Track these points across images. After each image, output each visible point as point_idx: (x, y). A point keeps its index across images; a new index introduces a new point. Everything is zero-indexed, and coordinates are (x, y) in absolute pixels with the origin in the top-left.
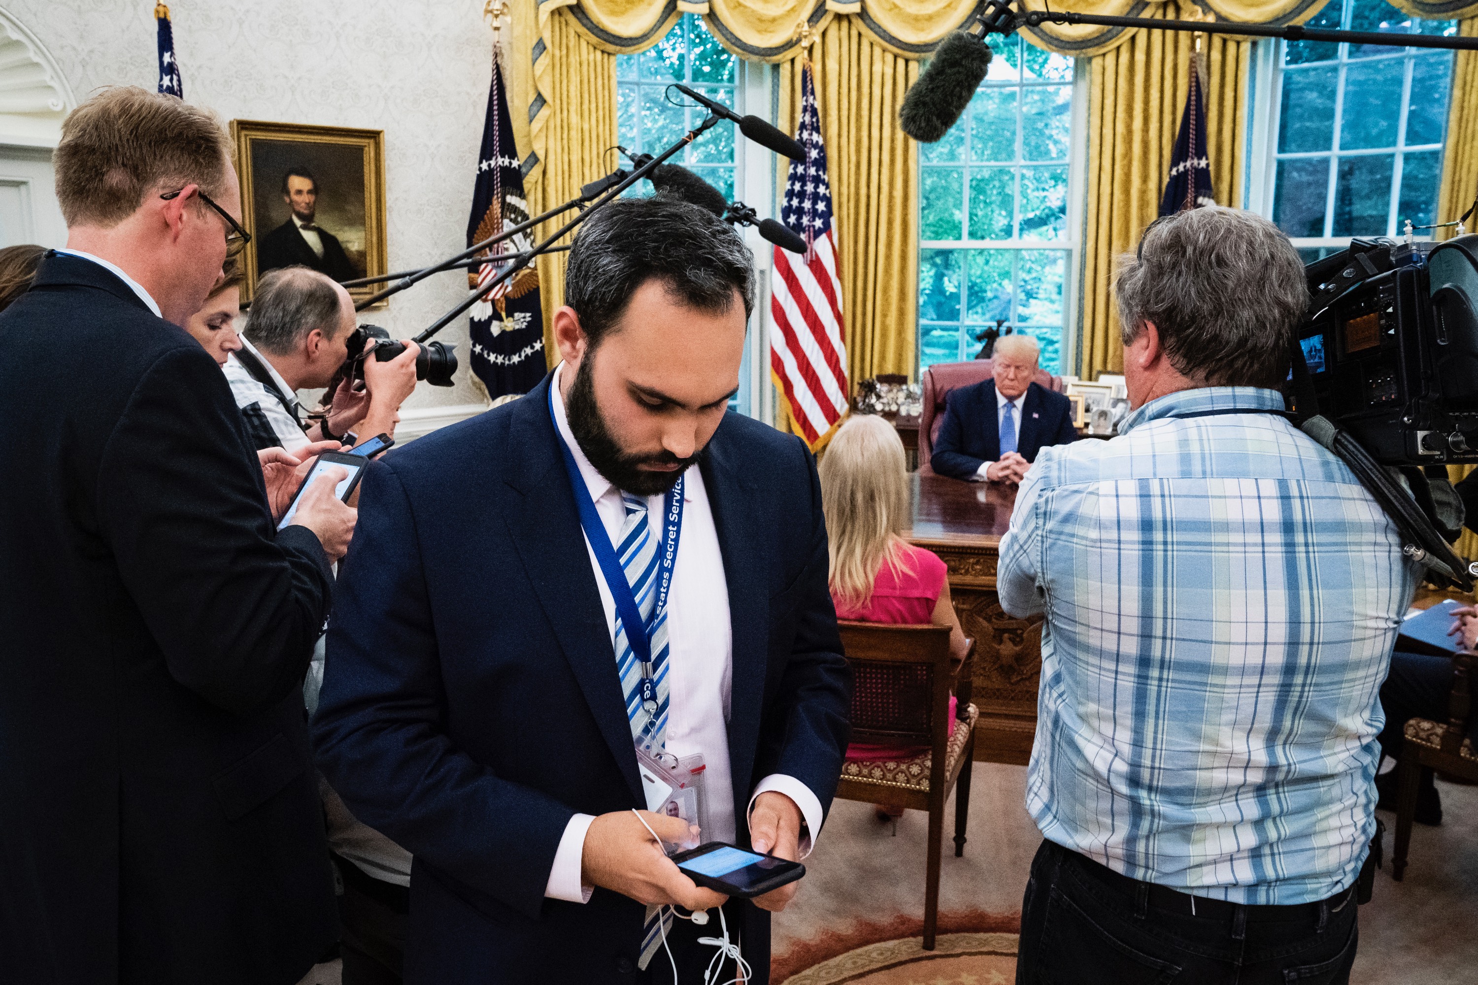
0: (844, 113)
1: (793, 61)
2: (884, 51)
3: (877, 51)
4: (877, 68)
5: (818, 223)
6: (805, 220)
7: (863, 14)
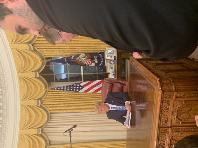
0: (59, 101)
1: (49, 110)
2: (47, 94)
3: (47, 95)
4: (50, 95)
5: (78, 85)
6: (78, 87)
7: (40, 99)
